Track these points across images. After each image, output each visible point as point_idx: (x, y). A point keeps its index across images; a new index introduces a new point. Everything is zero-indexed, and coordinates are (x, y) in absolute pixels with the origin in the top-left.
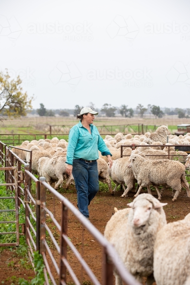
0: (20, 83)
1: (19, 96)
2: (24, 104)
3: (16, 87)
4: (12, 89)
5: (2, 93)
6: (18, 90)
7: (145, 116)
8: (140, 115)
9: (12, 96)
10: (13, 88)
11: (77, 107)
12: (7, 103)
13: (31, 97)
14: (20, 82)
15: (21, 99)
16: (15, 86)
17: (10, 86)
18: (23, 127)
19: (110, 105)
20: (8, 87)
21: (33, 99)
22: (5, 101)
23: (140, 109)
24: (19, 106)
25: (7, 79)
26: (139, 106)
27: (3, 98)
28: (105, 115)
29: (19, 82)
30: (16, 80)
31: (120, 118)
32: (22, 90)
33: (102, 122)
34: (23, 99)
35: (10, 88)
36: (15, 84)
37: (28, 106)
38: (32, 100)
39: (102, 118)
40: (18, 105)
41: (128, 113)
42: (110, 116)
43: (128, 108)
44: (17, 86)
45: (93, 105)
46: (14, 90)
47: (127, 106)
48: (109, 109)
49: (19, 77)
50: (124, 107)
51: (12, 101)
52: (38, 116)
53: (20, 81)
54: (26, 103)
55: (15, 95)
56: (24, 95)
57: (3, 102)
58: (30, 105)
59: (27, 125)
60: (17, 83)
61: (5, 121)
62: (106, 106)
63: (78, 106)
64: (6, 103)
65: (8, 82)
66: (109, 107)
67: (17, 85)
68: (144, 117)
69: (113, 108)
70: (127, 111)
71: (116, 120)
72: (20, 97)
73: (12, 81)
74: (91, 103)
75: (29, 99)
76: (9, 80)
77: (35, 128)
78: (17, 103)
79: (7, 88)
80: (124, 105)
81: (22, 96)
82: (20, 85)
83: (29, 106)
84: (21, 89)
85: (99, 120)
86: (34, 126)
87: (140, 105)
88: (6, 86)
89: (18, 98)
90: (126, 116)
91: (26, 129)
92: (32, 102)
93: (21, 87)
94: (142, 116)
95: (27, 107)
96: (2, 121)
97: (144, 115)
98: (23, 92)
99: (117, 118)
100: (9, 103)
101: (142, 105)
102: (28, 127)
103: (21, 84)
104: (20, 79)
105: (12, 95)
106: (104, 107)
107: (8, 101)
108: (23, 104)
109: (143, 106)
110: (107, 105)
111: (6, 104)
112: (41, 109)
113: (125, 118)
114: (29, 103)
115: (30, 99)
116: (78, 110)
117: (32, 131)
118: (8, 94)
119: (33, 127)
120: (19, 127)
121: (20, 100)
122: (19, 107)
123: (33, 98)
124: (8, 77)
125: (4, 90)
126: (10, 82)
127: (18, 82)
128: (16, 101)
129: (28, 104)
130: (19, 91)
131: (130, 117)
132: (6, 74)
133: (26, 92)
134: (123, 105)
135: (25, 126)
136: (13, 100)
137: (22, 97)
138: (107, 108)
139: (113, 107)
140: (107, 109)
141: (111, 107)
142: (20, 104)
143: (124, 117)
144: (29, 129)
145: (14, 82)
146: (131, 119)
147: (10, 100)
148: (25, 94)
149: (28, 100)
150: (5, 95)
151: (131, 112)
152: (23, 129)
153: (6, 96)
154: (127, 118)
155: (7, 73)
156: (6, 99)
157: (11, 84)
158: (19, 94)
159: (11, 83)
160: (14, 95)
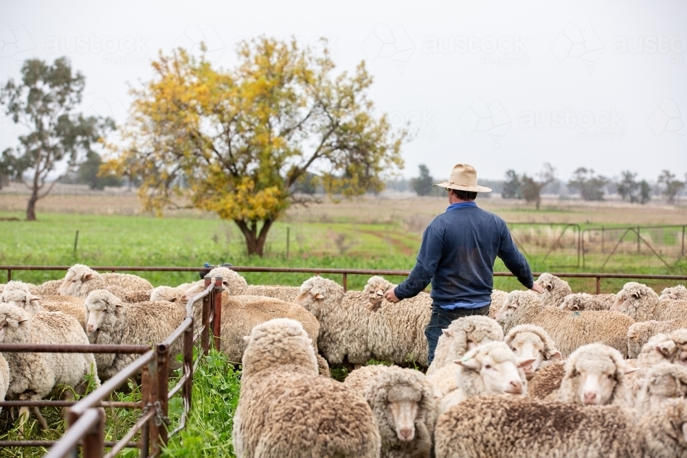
0: (366, 86)
1: (362, 128)
2: (377, 154)
3: (352, 97)
4: (339, 106)
5: (308, 116)
6: (358, 107)
7: (679, 200)
8: (667, 198)
9: (341, 129)
10: (344, 102)
11: (512, 174)
12: (323, 150)
13: (399, 131)
14: (365, 81)
15: (368, 136)
16: (348, 94)
17: (334, 93)
18: (374, 223)
19: (592, 171)
20: (329, 97)
21: (407, 137)
22: (318, 144)
23: (667, 182)
24: (362, 157)
25: (323, 70)
26: (664, 174)
27: (310, 134)
28: (577, 196)
29: (363, 81)
30: (353, 74)
31: (618, 205)
32: (371, 110)
33: (573, 212)
34: (374, 135)
35: (334, 102)
36: (352, 87)
37: (388, 159)
38: (404, 141)
39: (571, 203)
40: (357, 156)
41: (637, 193)
42: (592, 199)
43: (638, 179)
44: (355, 93)
45: (552, 169)
46: (346, 107)
47: (636, 174)
48: (589, 181)
49: (363, 64)
50: (628, 177)
51: (338, 141)
52: (414, 195)
53: (366, 77)
54: (383, 149)
55: (350, 123)
56: (378, 124)
57: (312, 146)
58: (396, 155)
59: (387, 218)
60: (356, 86)
61: (316, 205)
62: (583, 175)
63: (513, 172)
64: (319, 149)
65: (330, 83)
66: (588, 176)
67: (358, 90)
68: (676, 203)
69: (598, 179)
70: (635, 186)
71: (609, 208)
72: (366, 130)
73: (340, 79)
74: (548, 165)
75: (393, 135)
76: (332, 75)
77: (406, 227)
78: (357, 149)
79: (325, 101)
80: (628, 172)
81: (373, 126)
82: (365, 90)
83: (393, 159)
84: (369, 105)
85: (566, 209)
86: (404, 221)
87: (667, 173)
88: (321, 94)
89: (358, 133)
90: (633, 200)
91: (383, 228)
92: (402, 148)
93: (368, 99)
94: (671, 201)
95: (386, 161)
96: (306, 207)
97: (676, 197)
98: (375, 115)
99: (609, 204)
100: (329, 148)
101: (672, 173)
102: (389, 223)
103: (371, 86)
104: (365, 73)
105: (341, 124)
106: (576, 175)
107: (327, 141)
108: (375, 152)
109: (674, 176)
110: (584, 170)
111: (319, 154)
112: (422, 178)
113: (629, 205)
114: (393, 150)
115: (399, 136)
116: (511, 183)
117: (399, 234)
118: (327, 122)
119: (401, 223)
120: (365, 223)
121: (365, 140)
122: (362, 161)
123: (405, 134)
124: (327, 64)
125: (314, 107)
126: (333, 82)
127: (360, 80)
128: (352, 144)
129: (389, 152)
130: (363, 109)
131: (643, 203)
132: (322, 56)
133: (385, 115)
134: (626, 173)
135: (380, 220)
136: (341, 139)
137: (372, 132)
138: (583, 179)
139: (600, 177)
140: (585, 181)
141: (595, 176)
142: (364, 153)
143: (628, 201)
144: (391, 228)
145: (347, 82)
146: (645, 206)
147: (333, 139)
148: (383, 121)
149: (389, 140)
150: (318, 123)
151: (645, 189)
152: (375, 228)
153: (322, 128)
154: (635, 205)
155: (326, 51)
156: (321, 135)
157: (338, 89)
158: (362, 120)
159: (337, 84)
160: (345, 124)
